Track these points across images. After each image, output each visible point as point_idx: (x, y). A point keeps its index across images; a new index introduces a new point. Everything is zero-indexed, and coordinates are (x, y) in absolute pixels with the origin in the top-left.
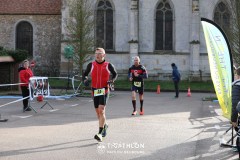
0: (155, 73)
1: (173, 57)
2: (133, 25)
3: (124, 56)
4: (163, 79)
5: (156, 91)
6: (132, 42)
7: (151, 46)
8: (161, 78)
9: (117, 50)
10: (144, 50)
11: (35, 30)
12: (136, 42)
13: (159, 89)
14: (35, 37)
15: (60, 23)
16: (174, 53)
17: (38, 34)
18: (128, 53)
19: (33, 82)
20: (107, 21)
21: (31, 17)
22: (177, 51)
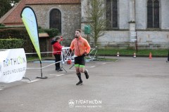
0: (147, 44)
1: (160, 33)
2: (131, 11)
3: (125, 32)
4: (153, 48)
5: (148, 56)
6: (131, 22)
7: (144, 25)
8: (151, 47)
9: (120, 28)
10: (139, 28)
11: (63, 15)
12: (134, 22)
13: (151, 55)
14: (63, 19)
15: (80, 9)
16: (161, 30)
17: (65, 18)
18: (128, 30)
19: (64, 51)
20: (113, 8)
21: (60, 6)
22: (163, 28)
